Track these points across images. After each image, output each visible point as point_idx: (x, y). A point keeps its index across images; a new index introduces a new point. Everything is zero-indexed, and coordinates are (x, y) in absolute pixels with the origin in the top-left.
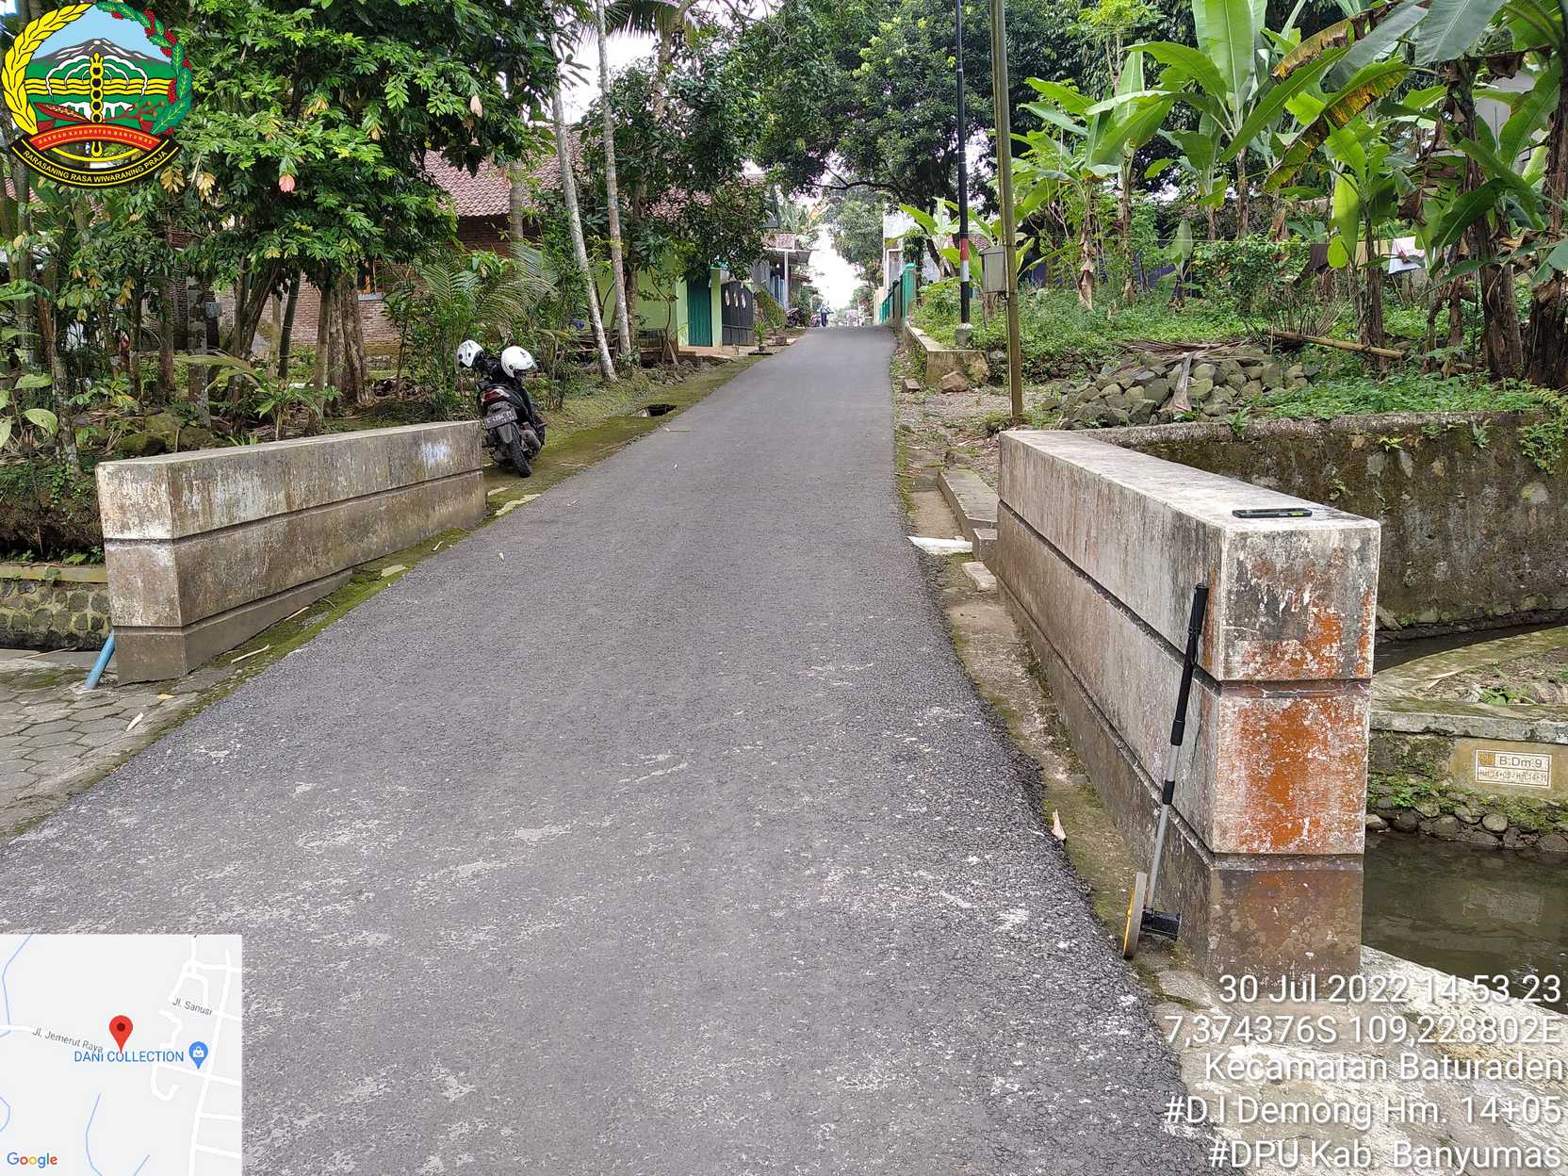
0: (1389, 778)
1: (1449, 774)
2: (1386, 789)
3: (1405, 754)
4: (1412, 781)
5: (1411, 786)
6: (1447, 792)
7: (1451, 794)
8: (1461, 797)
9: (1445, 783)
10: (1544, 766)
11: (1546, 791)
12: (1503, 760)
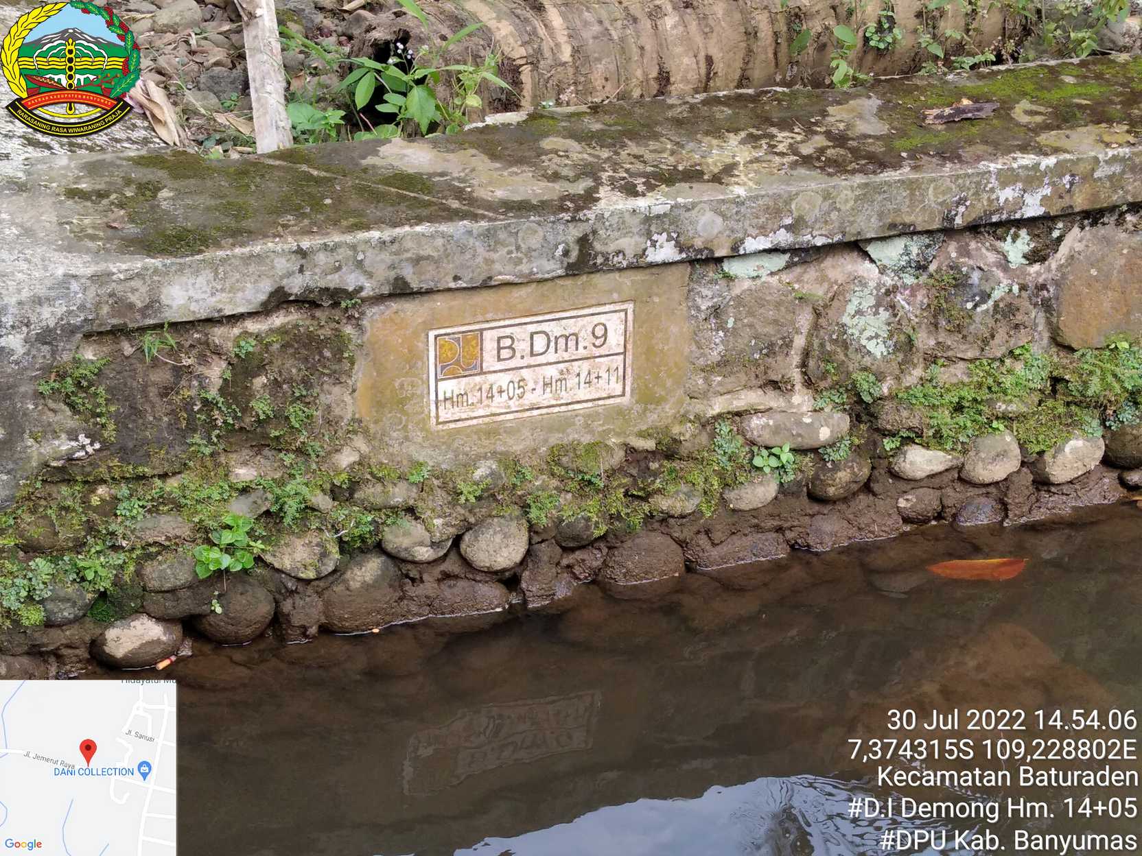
0: (172, 484)
1: (357, 428)
2: (169, 525)
3: (213, 393)
4: (244, 473)
5: (245, 491)
6: (354, 485)
7: (370, 492)
8: (399, 494)
9: (346, 459)
10: (615, 340)
11: (620, 412)
12: (505, 348)
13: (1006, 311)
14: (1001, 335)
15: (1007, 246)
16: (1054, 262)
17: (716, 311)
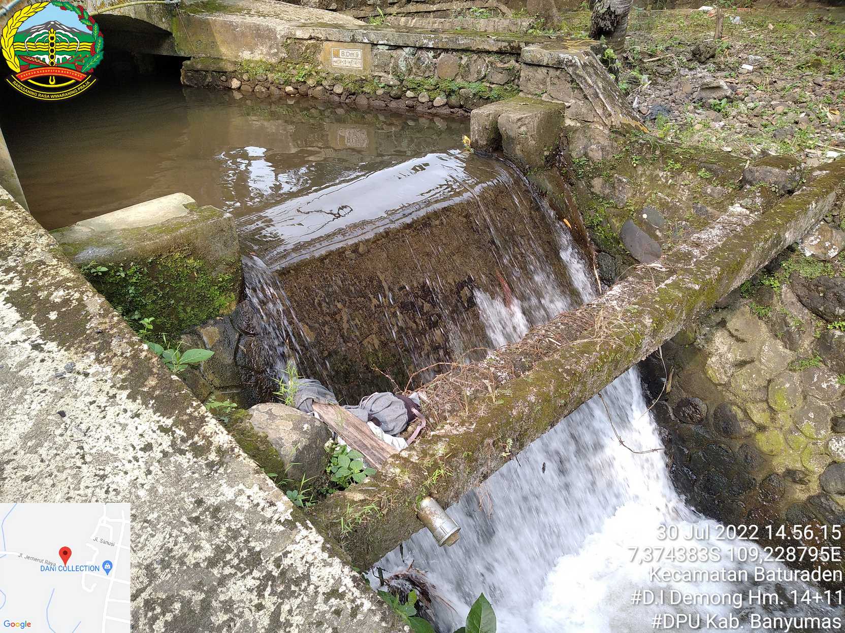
1: (321, 62)
2: (295, 72)
4: (306, 67)
5: (306, 70)
6: (319, 72)
7: (321, 74)
8: (324, 75)
9: (319, 68)
10: (360, 56)
11: (360, 71)
12: (343, 54)
13: (428, 67)
14: (427, 72)
15: (429, 53)
16: (439, 59)
17: (376, 55)
